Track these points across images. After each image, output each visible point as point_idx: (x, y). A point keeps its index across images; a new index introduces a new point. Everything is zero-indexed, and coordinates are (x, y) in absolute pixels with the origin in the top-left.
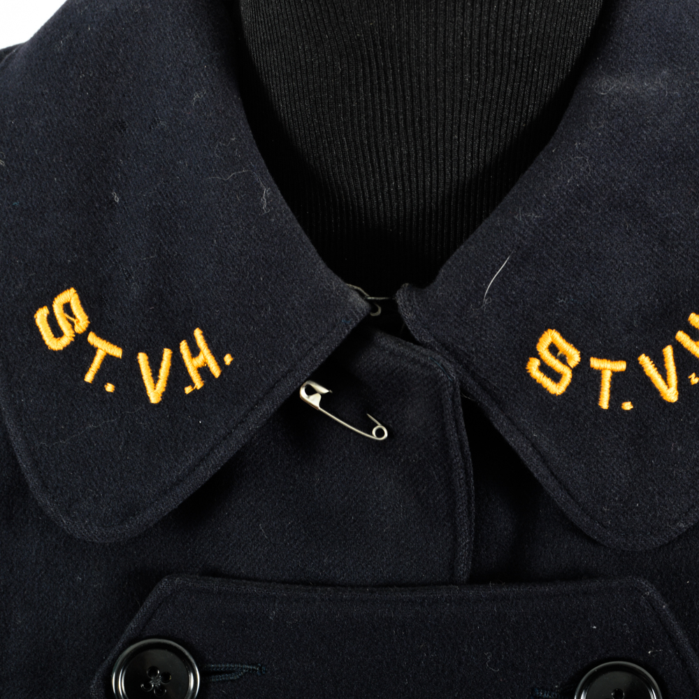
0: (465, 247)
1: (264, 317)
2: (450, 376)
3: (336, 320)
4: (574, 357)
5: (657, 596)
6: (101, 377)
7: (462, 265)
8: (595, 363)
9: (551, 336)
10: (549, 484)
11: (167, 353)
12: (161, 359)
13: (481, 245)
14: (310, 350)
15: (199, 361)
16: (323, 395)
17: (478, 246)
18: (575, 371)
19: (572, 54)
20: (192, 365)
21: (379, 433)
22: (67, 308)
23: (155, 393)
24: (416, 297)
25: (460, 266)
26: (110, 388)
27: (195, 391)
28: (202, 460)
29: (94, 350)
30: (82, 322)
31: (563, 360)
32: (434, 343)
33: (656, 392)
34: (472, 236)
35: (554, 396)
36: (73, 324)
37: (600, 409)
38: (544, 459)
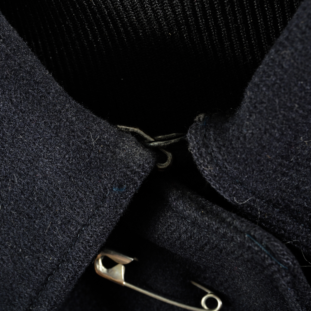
0: (276, 52)
1: (12, 191)
2: (282, 262)
3: (105, 189)
7: (275, 83)
13: (300, 47)
14: (79, 232)
16: (126, 266)
17: (296, 50)
24: (215, 140)
25: (273, 85)
32: (254, 201)
34: (285, 33)
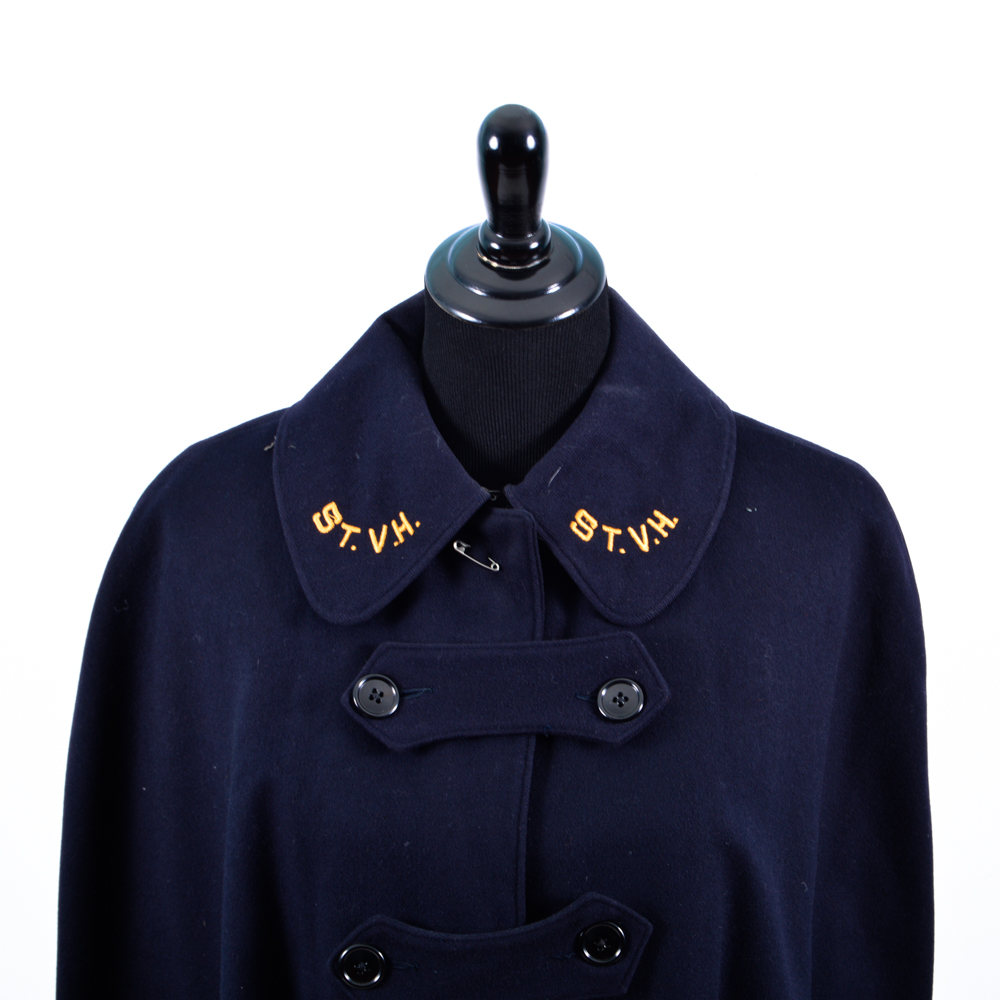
1: (437, 501)
4: (595, 523)
5: (638, 640)
6: (349, 544)
7: (537, 470)
8: (605, 528)
9: (582, 513)
10: (583, 586)
11: (385, 528)
12: (381, 530)
14: (461, 514)
15: (402, 529)
16: (466, 548)
17: (545, 461)
18: (595, 531)
19: (591, 376)
20: (398, 531)
21: (495, 566)
22: (331, 512)
23: (378, 547)
24: (514, 489)
26: (354, 548)
27: (400, 545)
28: (403, 577)
29: (344, 532)
30: (338, 517)
31: (589, 524)
33: (637, 546)
35: (584, 541)
36: (333, 519)
37: (608, 551)
38: (579, 572)
